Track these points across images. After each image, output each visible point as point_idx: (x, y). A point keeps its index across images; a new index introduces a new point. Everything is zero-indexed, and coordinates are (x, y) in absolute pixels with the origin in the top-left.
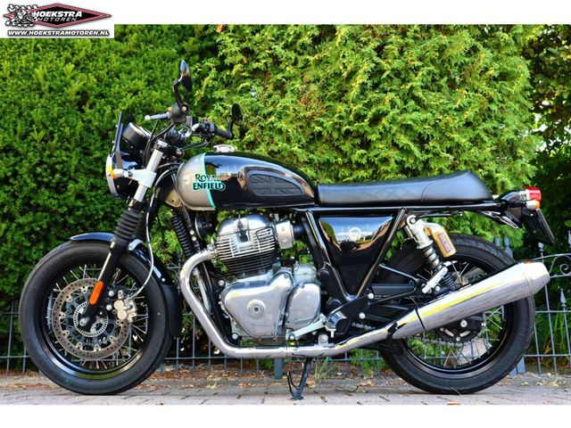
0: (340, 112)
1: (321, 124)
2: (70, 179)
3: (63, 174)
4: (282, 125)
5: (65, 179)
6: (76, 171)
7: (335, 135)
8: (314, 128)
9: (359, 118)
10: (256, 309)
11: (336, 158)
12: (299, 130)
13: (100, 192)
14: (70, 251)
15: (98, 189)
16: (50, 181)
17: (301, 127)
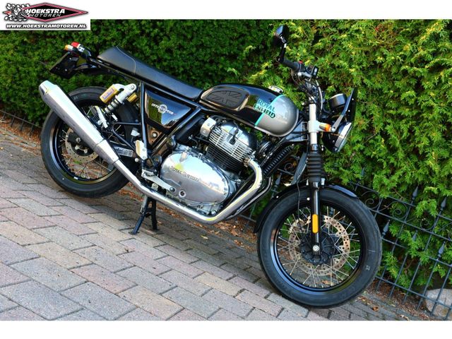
0: (405, 51)
1: (385, 56)
2: (165, 35)
3: (162, 30)
4: (349, 45)
5: (161, 34)
6: (171, 30)
7: (394, 70)
8: (377, 58)
9: (422, 61)
11: (389, 89)
12: (364, 54)
13: (184, 52)
15: (184, 49)
16: (150, 32)
17: (366, 53)
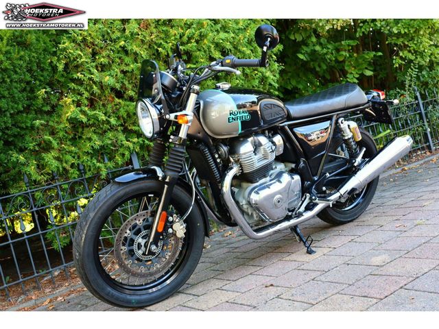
10: (279, 202)
14: (122, 193)
